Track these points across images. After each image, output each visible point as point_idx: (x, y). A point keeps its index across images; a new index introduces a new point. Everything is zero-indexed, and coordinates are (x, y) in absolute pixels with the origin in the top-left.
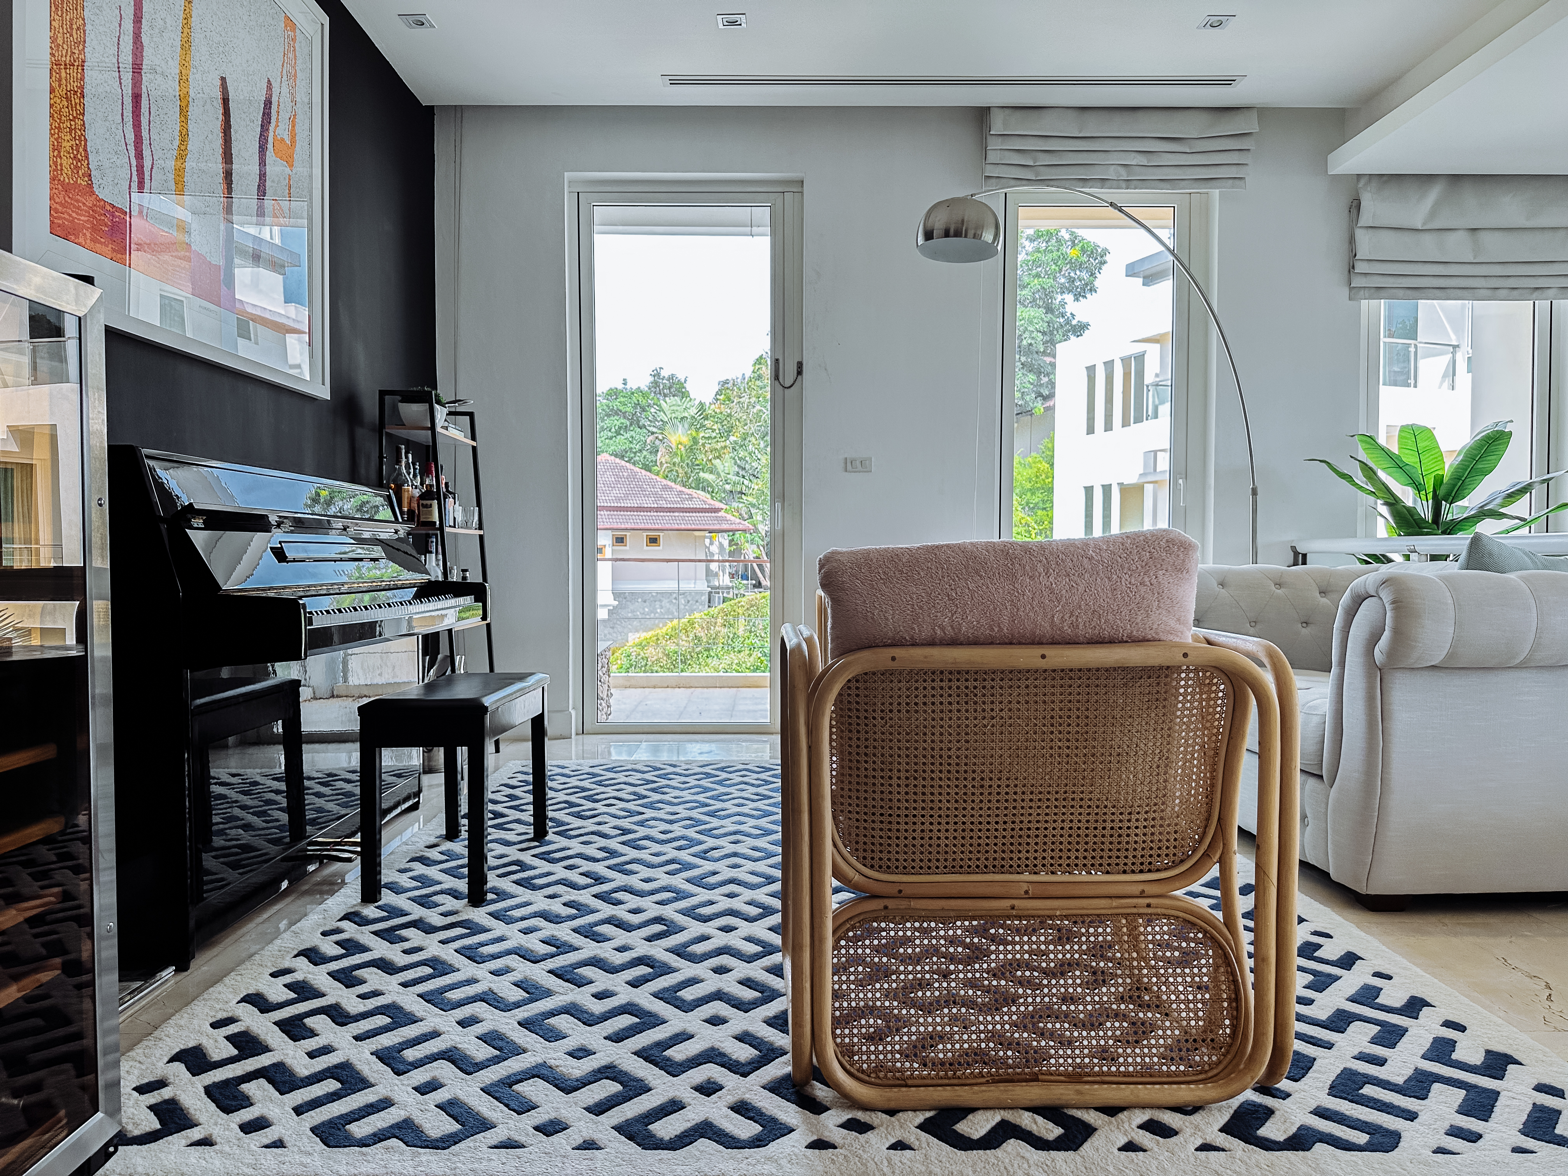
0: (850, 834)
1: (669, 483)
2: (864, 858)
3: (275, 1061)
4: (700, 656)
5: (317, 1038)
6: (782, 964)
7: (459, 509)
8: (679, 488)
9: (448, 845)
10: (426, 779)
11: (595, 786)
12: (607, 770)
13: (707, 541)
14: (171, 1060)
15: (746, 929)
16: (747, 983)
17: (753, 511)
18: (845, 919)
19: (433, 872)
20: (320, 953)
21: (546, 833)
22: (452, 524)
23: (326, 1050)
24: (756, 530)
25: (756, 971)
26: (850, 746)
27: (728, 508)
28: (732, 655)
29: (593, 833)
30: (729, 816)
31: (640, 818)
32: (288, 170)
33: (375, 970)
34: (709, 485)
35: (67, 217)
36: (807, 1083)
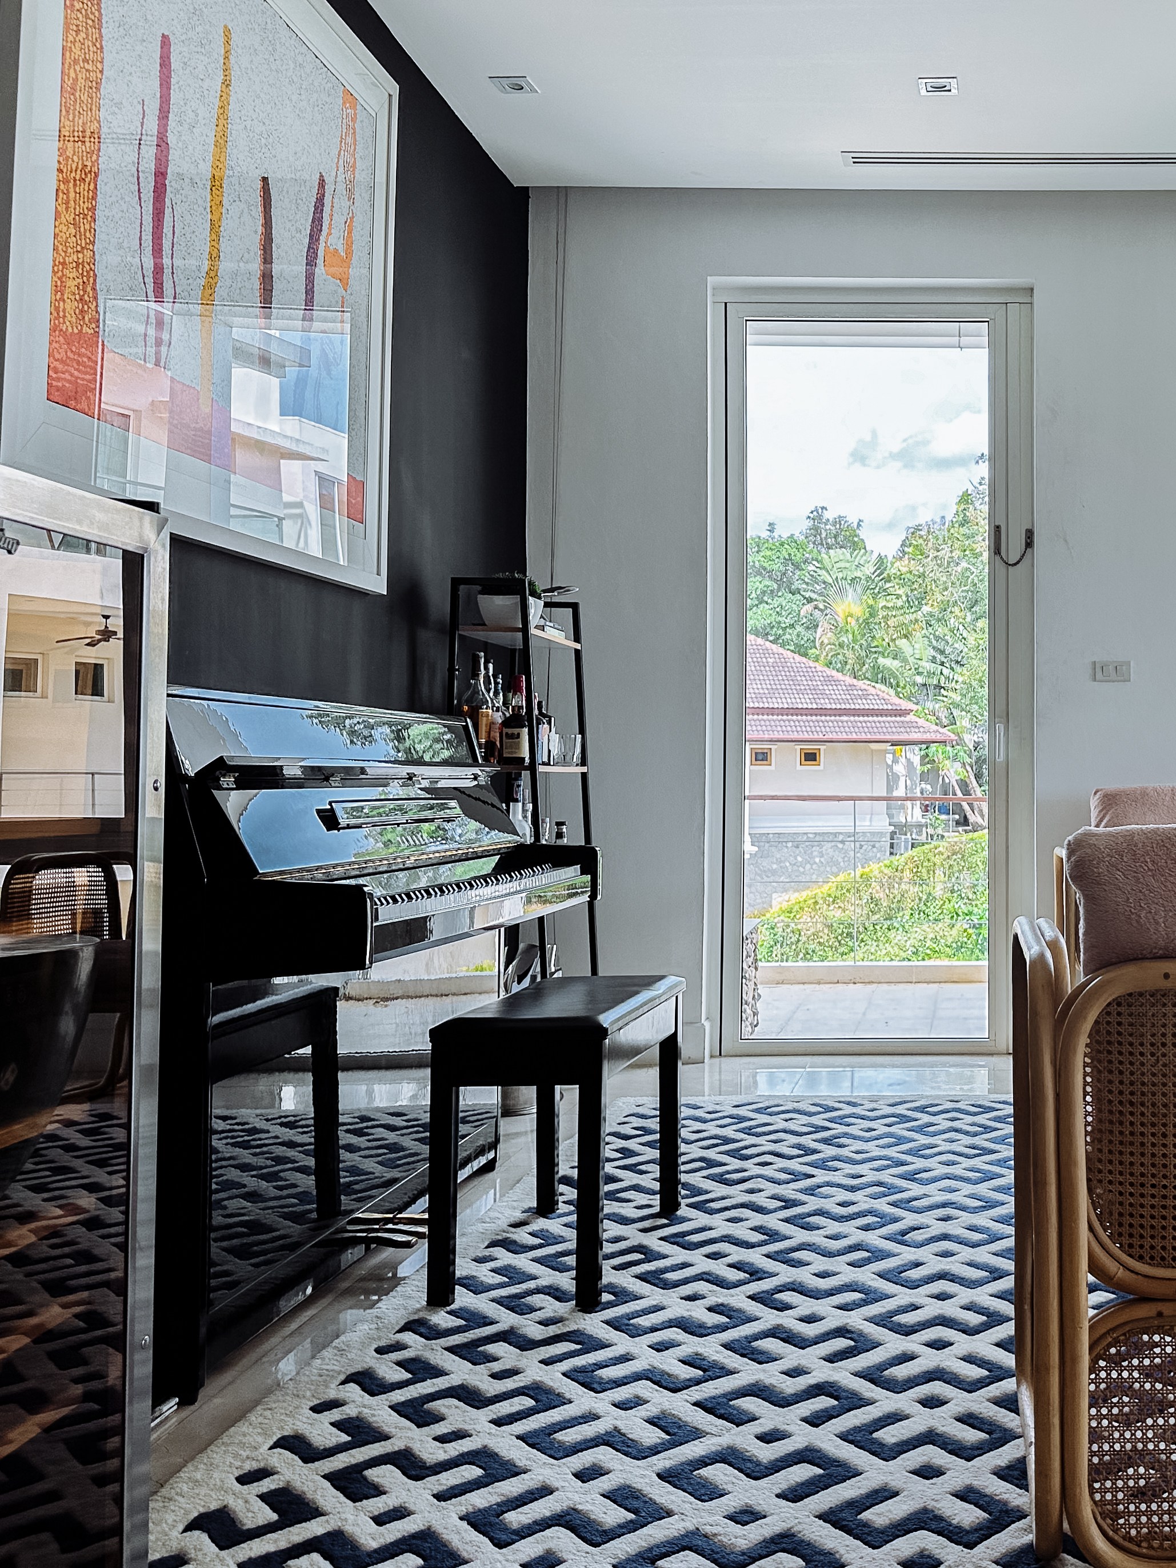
0: (1111, 1213)
1: (834, 673)
2: (1131, 1246)
3: (329, 1528)
4: (878, 927)
5: (384, 1496)
6: (1016, 1394)
7: (555, 737)
8: (849, 680)
9: (541, 1224)
10: (506, 1126)
11: (742, 1136)
12: (758, 1111)
13: (889, 758)
14: (189, 1528)
15: (963, 1343)
16: (968, 1419)
17: (956, 713)
18: (1104, 1330)
19: (523, 1262)
20: (377, 1379)
21: (678, 1205)
22: (545, 760)
23: (399, 1513)
24: (961, 742)
25: (979, 1403)
26: (1110, 1092)
27: (919, 708)
28: (925, 927)
29: (743, 1206)
30: (935, 1180)
31: (809, 1182)
32: (341, 291)
33: (455, 1402)
34: (893, 675)
35: (69, 377)
36: (1055, 1556)
